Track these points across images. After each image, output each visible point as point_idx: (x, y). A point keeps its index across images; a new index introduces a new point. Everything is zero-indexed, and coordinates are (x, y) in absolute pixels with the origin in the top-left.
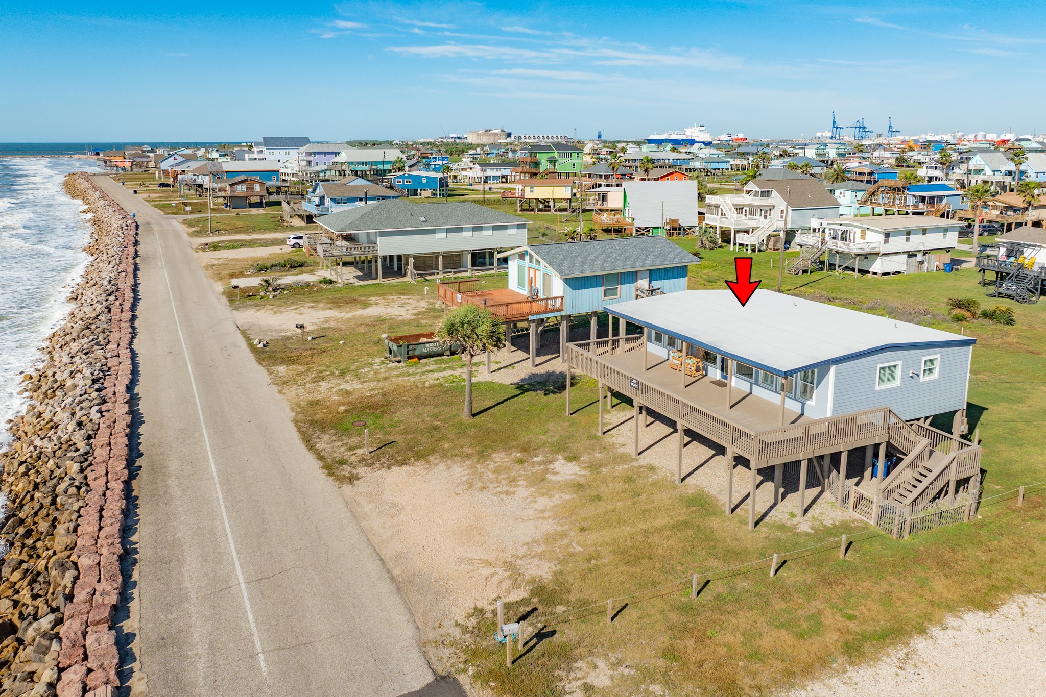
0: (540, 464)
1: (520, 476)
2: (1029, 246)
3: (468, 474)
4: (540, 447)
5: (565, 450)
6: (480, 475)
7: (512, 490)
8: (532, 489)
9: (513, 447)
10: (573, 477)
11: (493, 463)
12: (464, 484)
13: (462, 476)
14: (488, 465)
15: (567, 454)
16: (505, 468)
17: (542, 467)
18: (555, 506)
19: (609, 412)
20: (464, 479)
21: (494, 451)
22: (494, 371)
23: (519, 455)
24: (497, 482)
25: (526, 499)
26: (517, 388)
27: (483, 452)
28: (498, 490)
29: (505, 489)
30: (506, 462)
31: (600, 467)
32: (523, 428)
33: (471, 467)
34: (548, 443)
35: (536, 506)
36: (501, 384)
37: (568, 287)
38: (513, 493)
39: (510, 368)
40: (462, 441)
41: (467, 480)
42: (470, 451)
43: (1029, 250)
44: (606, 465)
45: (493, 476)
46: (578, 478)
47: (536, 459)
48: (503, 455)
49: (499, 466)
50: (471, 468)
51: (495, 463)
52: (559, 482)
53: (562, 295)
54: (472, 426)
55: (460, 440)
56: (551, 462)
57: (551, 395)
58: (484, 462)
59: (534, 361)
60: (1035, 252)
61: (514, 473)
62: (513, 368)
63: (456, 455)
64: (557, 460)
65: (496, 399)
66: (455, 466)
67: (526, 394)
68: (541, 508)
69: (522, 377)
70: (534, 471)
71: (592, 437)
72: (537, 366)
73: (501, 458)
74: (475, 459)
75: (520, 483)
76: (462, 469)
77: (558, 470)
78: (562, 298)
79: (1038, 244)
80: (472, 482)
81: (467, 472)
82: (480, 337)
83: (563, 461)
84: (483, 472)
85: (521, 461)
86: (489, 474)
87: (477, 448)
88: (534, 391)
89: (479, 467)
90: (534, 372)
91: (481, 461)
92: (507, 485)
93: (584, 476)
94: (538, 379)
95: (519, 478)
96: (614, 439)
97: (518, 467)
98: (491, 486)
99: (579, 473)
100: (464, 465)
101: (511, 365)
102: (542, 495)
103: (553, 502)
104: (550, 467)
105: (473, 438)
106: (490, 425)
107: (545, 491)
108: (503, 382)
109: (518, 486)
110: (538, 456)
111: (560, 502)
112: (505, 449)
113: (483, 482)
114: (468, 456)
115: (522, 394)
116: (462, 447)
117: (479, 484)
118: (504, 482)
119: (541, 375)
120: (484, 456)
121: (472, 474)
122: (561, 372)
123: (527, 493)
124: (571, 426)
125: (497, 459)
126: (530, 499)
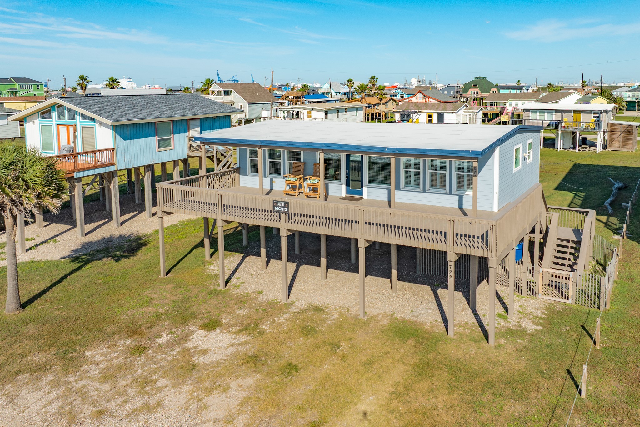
0: (171, 345)
1: (152, 373)
2: (413, 113)
3: (57, 398)
4: (154, 324)
5: (193, 316)
6: (82, 392)
7: (153, 400)
8: (187, 388)
9: (113, 333)
10: (232, 350)
11: (93, 366)
12: (56, 420)
13: (49, 404)
14: (87, 371)
15: (201, 322)
16: (120, 368)
17: (177, 350)
18: (242, 404)
19: (210, 263)
20: (53, 408)
21: (86, 346)
22: (31, 249)
23: (129, 342)
24: (120, 394)
25: (187, 408)
26: (73, 261)
27: (66, 354)
28: (129, 407)
29: (140, 402)
30: (115, 358)
31: (257, 325)
32: (112, 306)
33: (56, 384)
34: (162, 314)
35: (212, 414)
36: (46, 262)
37: (118, 137)
38: (159, 405)
39: (51, 242)
40: (18, 348)
41: (61, 408)
42: (39, 358)
43: (414, 115)
44: (262, 321)
45: (106, 387)
46: (243, 349)
47: (160, 341)
48: (103, 349)
49: (108, 368)
50: (59, 385)
51: (98, 364)
52: (218, 364)
53: (111, 146)
54: (26, 321)
55: (16, 346)
56: (186, 338)
57: (123, 260)
58: (77, 368)
59: (82, 229)
60: (418, 116)
61: (140, 371)
62: (56, 241)
63: (18, 373)
64: (192, 333)
65: (49, 279)
66: (24, 392)
67: (89, 265)
68: (222, 414)
69: (74, 248)
70: (170, 358)
71: (214, 293)
72: (86, 234)
73: (102, 354)
74: (58, 368)
75: (161, 383)
76: (41, 393)
77: (202, 347)
78: (113, 150)
79: (420, 110)
80: (71, 410)
81: (52, 396)
82: (31, 184)
83: (201, 332)
84: (84, 386)
85: (139, 351)
86: (97, 384)
87: (54, 350)
88: (99, 260)
89: (71, 379)
90: (86, 241)
91: (71, 369)
92: (140, 392)
93: (246, 343)
94: (96, 247)
95: (154, 377)
96: (241, 288)
97: (140, 360)
98: (112, 405)
99: (236, 341)
100: (42, 384)
101: (51, 239)
102: (209, 391)
103: (235, 397)
104: (189, 345)
105: (39, 337)
106: (56, 313)
107: (207, 384)
108: (48, 258)
109: (159, 390)
110: (160, 336)
111: (245, 394)
112: (103, 340)
113: (93, 404)
114: (43, 368)
115: (83, 266)
116: (24, 356)
117: (88, 410)
118: (130, 391)
119: (98, 243)
120: (72, 360)
121: (66, 395)
122: (121, 236)
123: (182, 398)
124: (177, 286)
125: (98, 358)
126: (195, 405)
